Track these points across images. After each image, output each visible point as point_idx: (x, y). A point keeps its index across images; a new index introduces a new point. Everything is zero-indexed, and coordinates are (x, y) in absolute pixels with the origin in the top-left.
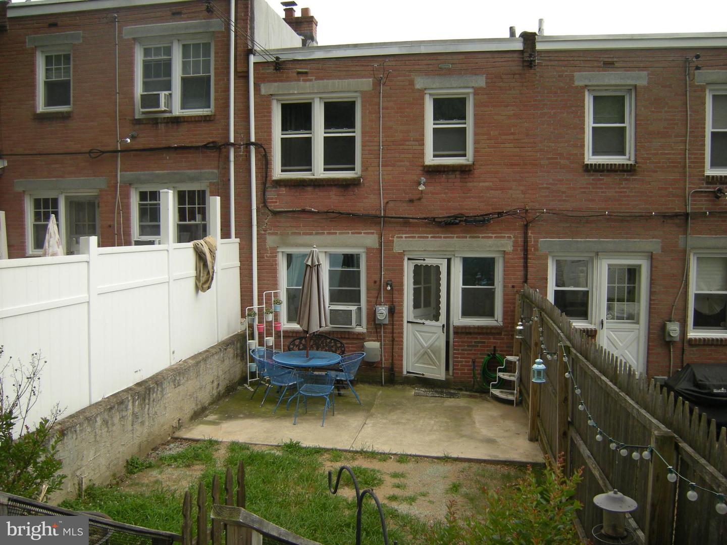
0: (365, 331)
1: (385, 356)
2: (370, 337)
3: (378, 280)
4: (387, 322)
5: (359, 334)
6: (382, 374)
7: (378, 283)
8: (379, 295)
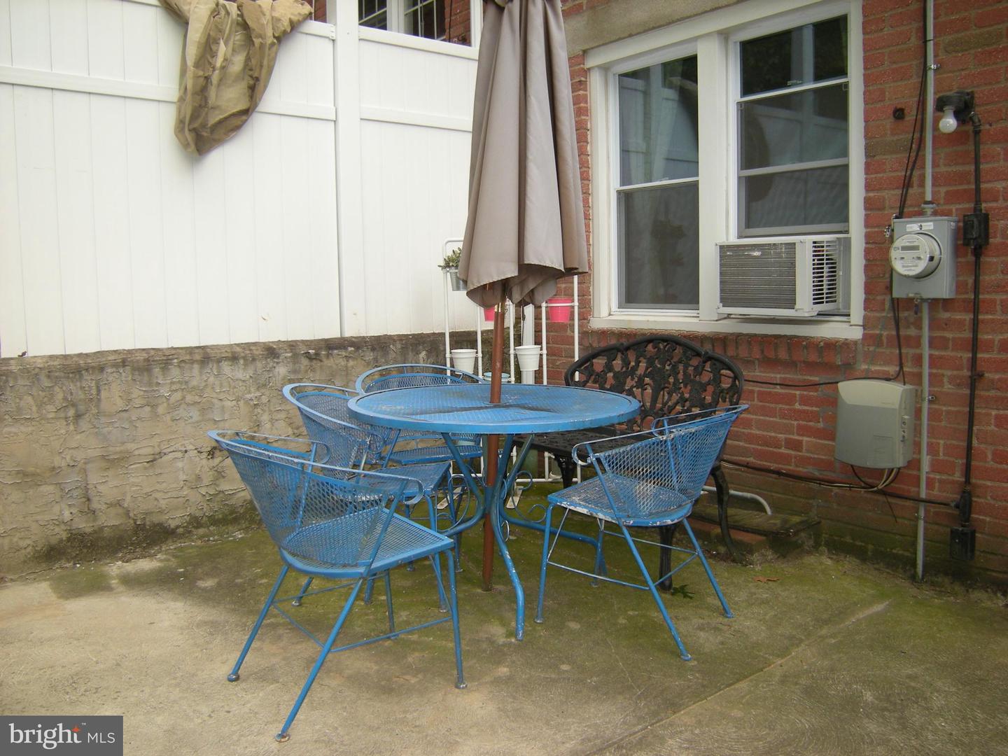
0: (856, 334)
1: (932, 449)
2: (873, 358)
3: (910, 103)
4: (942, 287)
5: (831, 346)
6: (916, 527)
7: (910, 117)
8: (916, 173)
